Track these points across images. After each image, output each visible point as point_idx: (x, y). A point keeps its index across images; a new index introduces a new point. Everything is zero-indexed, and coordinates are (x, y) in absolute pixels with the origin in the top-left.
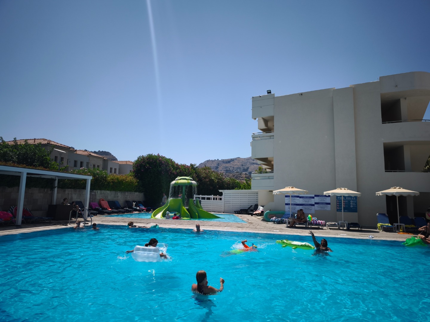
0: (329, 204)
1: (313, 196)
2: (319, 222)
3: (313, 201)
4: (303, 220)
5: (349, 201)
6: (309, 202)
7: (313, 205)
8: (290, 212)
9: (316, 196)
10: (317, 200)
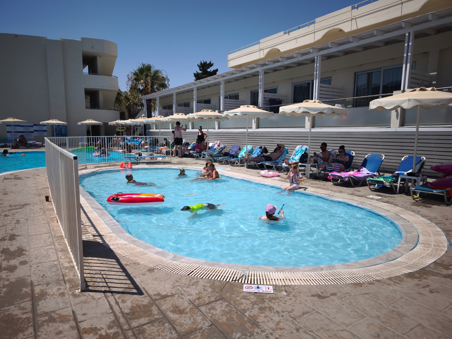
0: (46, 131)
1: (33, 125)
2: (37, 143)
3: (32, 129)
4: (24, 143)
5: (61, 129)
6: (29, 130)
7: (33, 132)
8: (12, 138)
9: (35, 125)
10: (36, 128)
